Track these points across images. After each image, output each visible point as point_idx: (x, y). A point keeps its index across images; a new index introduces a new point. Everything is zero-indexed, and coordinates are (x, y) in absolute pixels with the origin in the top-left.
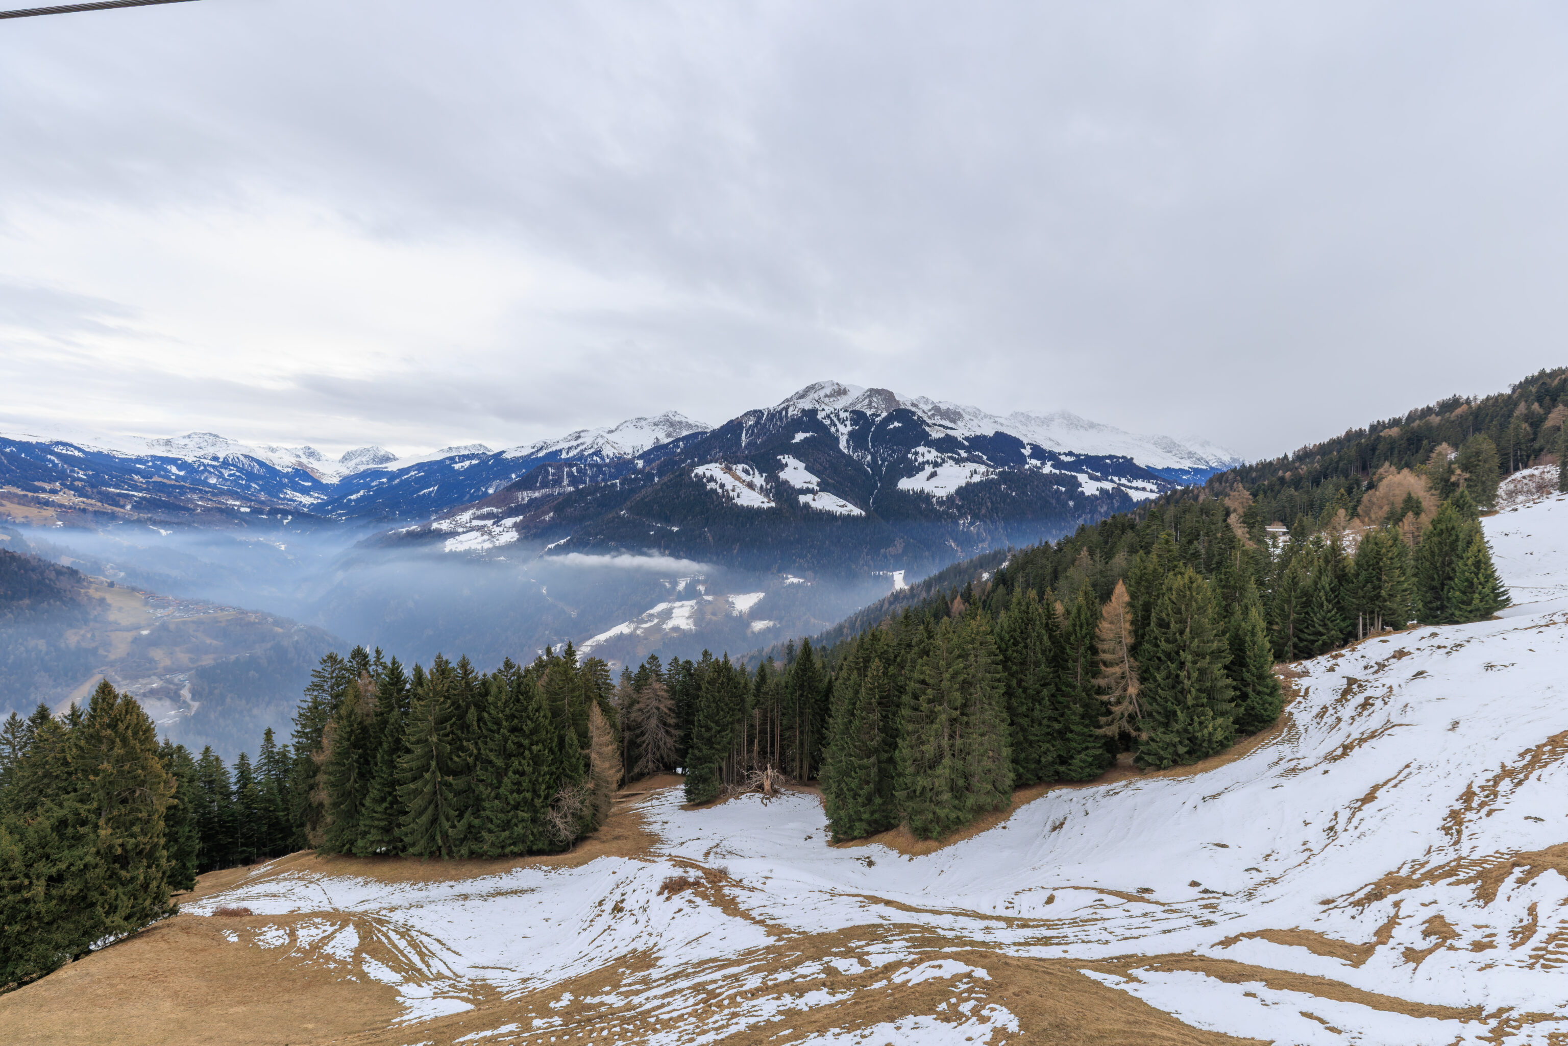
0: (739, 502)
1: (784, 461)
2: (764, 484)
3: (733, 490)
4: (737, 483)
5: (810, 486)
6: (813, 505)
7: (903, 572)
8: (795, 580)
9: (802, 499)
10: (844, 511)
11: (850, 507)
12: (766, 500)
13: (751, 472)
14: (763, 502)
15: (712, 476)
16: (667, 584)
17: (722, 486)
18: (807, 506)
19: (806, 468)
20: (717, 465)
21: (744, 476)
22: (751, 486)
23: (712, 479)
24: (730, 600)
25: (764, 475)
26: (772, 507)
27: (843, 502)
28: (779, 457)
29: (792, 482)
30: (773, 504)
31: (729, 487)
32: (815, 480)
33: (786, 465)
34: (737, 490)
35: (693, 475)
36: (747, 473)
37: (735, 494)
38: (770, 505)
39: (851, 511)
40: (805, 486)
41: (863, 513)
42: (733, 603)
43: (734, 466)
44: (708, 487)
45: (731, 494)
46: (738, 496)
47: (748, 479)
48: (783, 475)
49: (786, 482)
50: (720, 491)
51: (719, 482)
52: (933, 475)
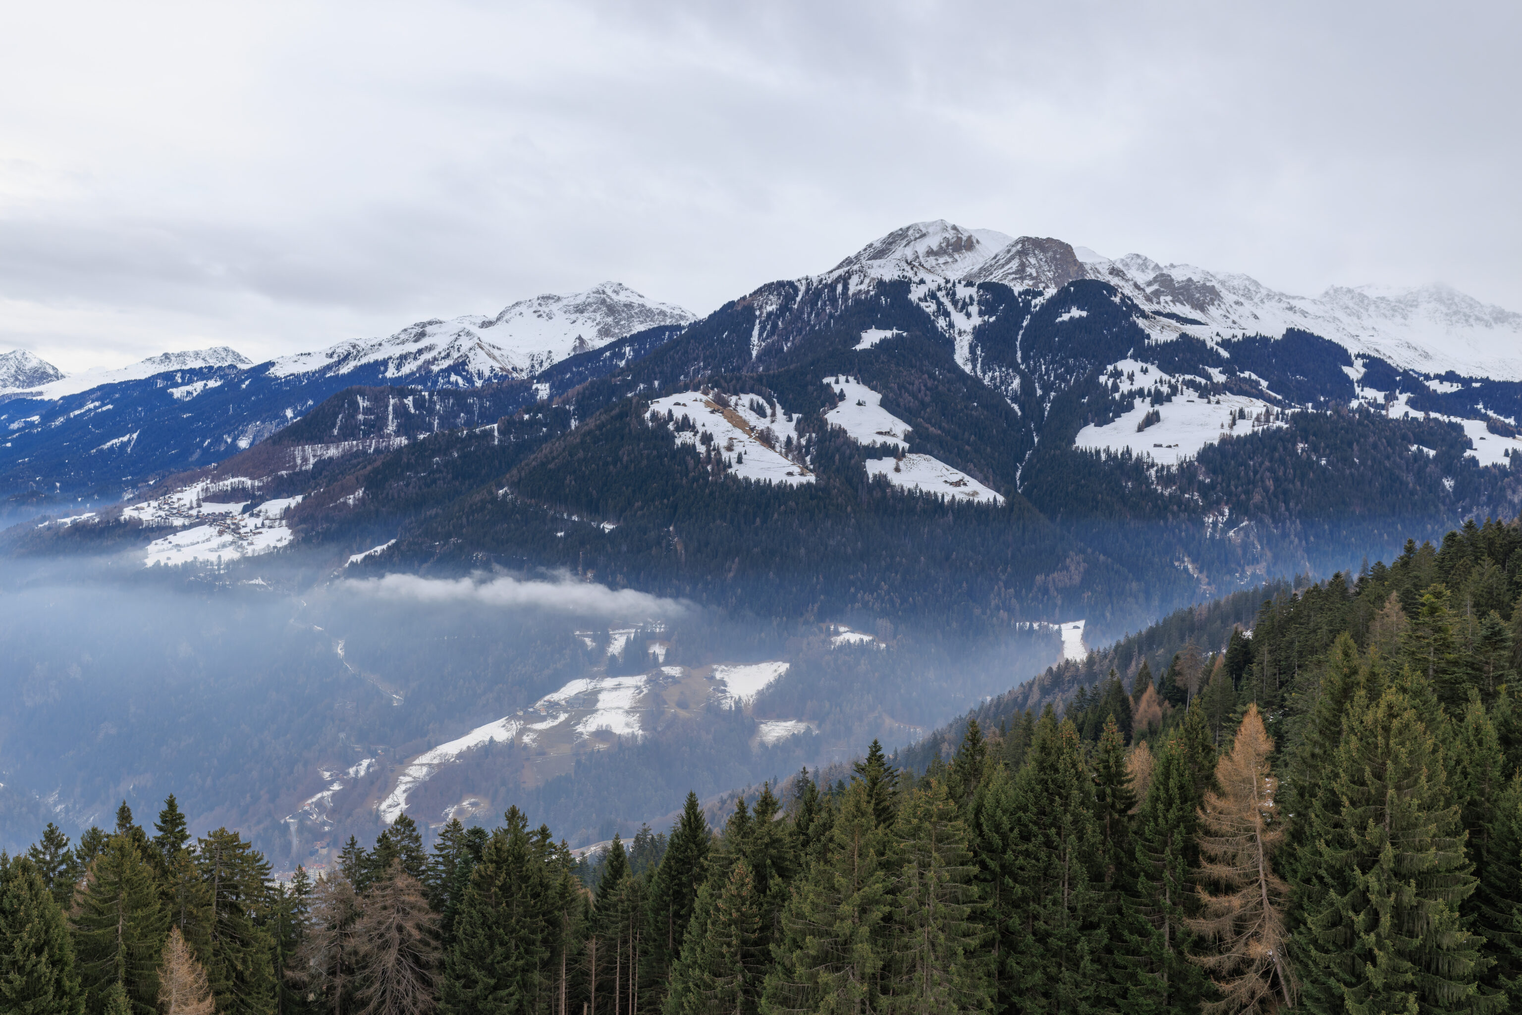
0: (740, 472)
1: (837, 389)
2: (794, 435)
3: (730, 448)
4: (738, 433)
5: (891, 441)
6: (896, 480)
7: (1081, 624)
8: (854, 638)
9: (873, 467)
10: (960, 494)
11: (973, 485)
12: (796, 469)
13: (769, 411)
14: (790, 474)
15: (685, 418)
16: (588, 641)
17: (707, 439)
18: (882, 481)
19: (883, 404)
20: (698, 395)
21: (752, 419)
22: (766, 439)
23: (686, 424)
24: (718, 676)
25: (795, 416)
26: (809, 484)
27: (958, 475)
28: (826, 381)
29: (852, 433)
30: (811, 478)
31: (720, 441)
32: (901, 427)
33: (842, 396)
34: (738, 448)
35: (648, 415)
36: (760, 411)
37: (734, 456)
38: (804, 480)
39: (975, 493)
40: (880, 440)
41: (1001, 499)
42: (723, 683)
43: (734, 399)
44: (678, 442)
45: (725, 455)
46: (740, 461)
47: (761, 424)
48: (833, 418)
49: (841, 432)
50: (701, 449)
51: (701, 430)
52: (1152, 420)
